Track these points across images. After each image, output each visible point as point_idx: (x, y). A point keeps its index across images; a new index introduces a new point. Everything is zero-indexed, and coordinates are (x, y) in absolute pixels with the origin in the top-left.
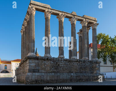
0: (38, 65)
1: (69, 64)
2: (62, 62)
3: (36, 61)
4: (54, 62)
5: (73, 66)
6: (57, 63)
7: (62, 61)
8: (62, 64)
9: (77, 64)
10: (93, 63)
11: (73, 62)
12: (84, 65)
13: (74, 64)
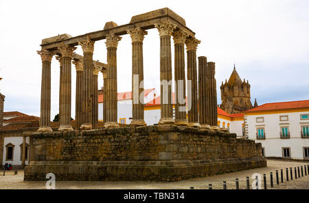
0: (45, 148)
1: (92, 141)
2: (81, 137)
3: (44, 141)
4: (67, 140)
5: (100, 145)
6: (71, 141)
7: (80, 135)
8: (80, 143)
9: (110, 139)
10: (148, 134)
11: (101, 137)
12: (125, 141)
13: (104, 140)
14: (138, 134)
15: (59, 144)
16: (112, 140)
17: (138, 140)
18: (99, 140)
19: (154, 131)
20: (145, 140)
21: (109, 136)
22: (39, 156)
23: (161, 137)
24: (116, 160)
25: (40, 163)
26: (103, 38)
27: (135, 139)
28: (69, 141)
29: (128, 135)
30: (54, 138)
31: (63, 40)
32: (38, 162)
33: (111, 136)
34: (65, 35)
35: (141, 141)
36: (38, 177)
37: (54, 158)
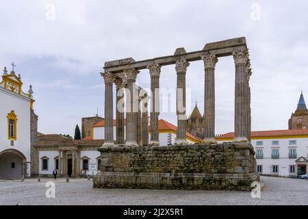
0: (112, 160)
1: (163, 155)
2: (151, 152)
3: (110, 154)
4: (136, 154)
5: (171, 159)
6: (140, 155)
7: (150, 150)
8: (150, 157)
9: (182, 154)
10: (223, 151)
11: (173, 152)
12: (199, 156)
13: (176, 155)
14: (212, 150)
15: (127, 158)
16: (185, 155)
17: (213, 156)
18: (171, 155)
19: (230, 148)
20: (220, 156)
21: (181, 152)
22: (107, 167)
23: (237, 153)
24: (190, 172)
25: (108, 174)
26: (173, 62)
27: (209, 154)
28: (138, 155)
29: (202, 151)
30: (122, 152)
31: (129, 64)
32: (105, 173)
33: (183, 152)
34: (130, 59)
35: (216, 156)
36: (109, 185)
37: (123, 170)
